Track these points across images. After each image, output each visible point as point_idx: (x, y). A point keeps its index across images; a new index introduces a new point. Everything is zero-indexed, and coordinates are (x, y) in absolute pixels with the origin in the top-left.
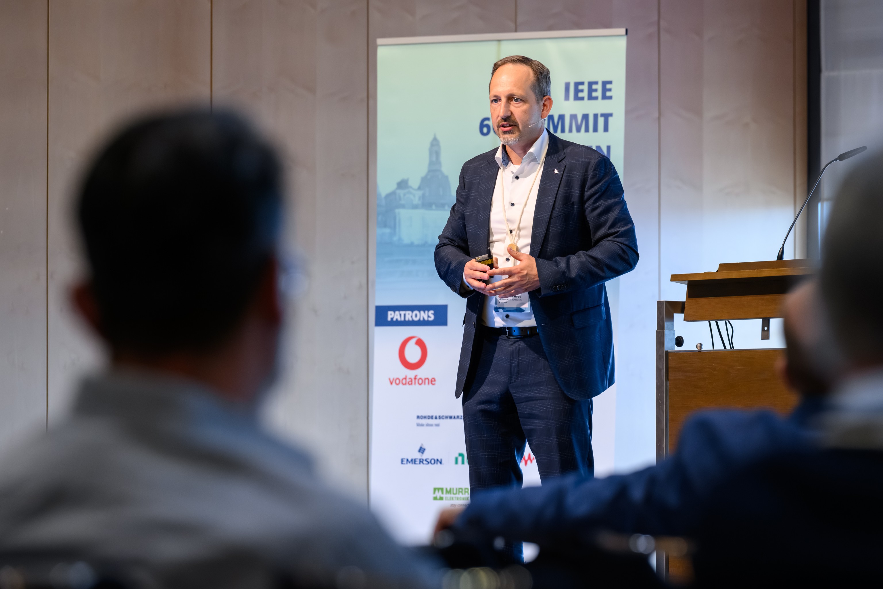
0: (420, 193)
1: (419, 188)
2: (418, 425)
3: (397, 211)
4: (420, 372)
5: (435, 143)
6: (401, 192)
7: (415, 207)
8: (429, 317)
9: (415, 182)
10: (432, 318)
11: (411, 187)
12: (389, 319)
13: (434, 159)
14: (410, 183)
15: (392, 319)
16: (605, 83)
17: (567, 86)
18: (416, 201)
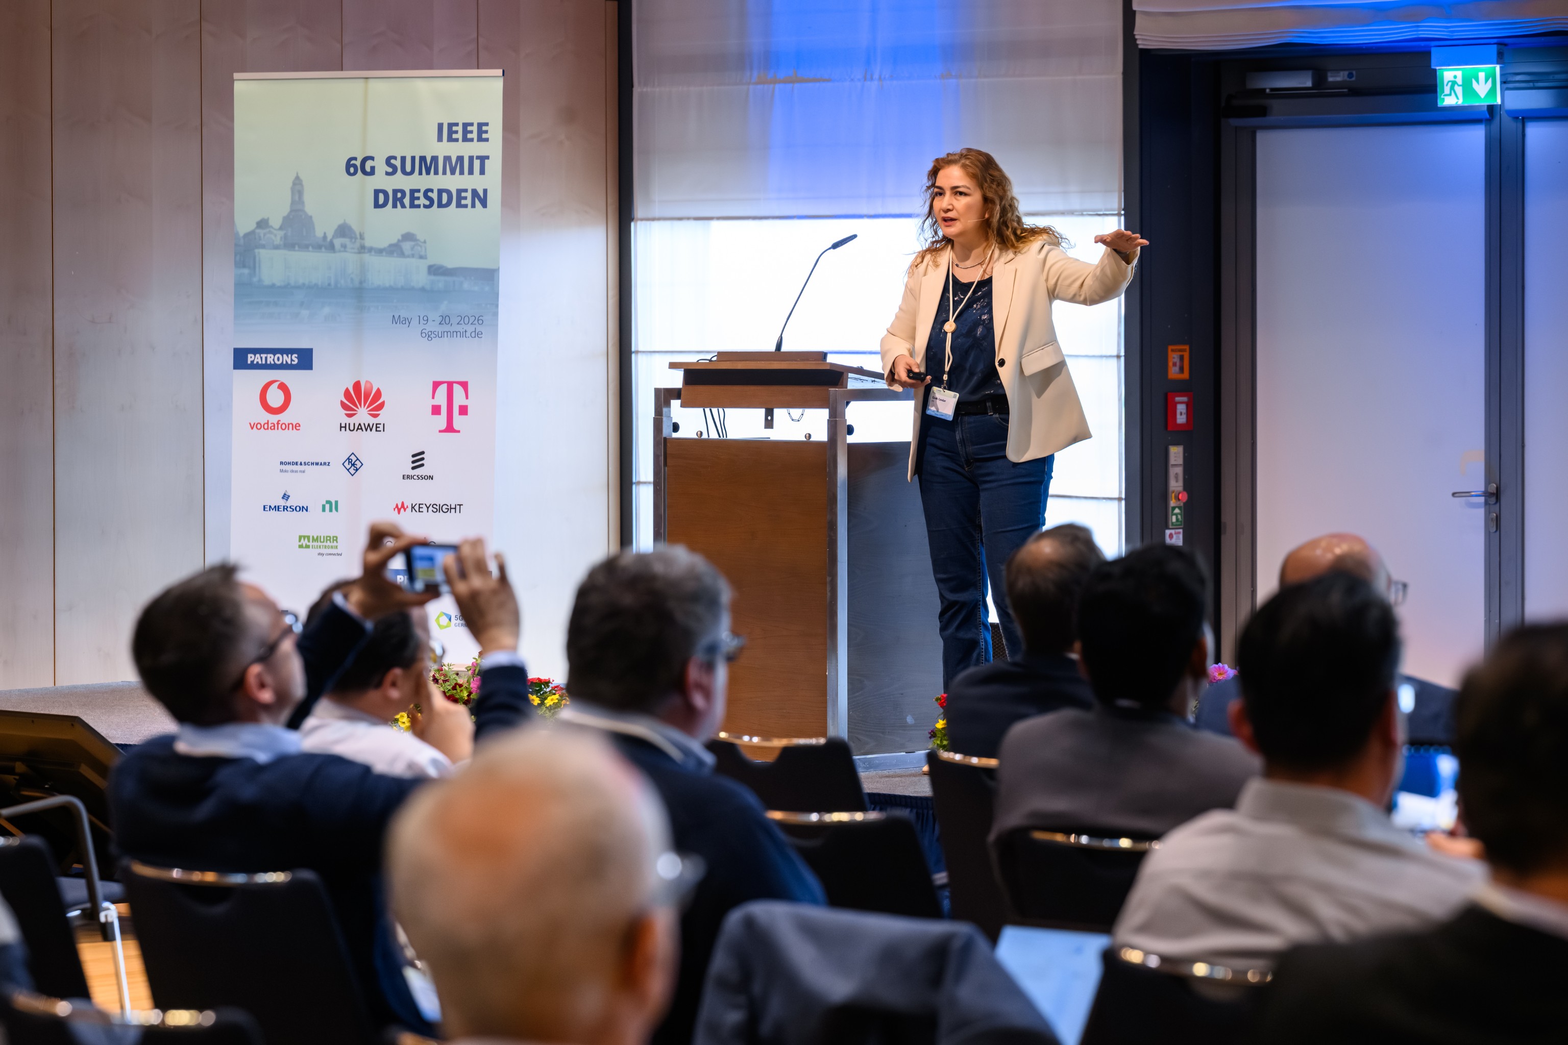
0: (282, 233)
1: (281, 228)
2: (282, 471)
3: (256, 251)
4: (284, 417)
5: (297, 182)
6: (261, 232)
7: (277, 247)
8: (292, 360)
9: (276, 222)
10: (296, 361)
11: (272, 227)
12: (249, 362)
13: (297, 198)
14: (271, 223)
15: (252, 362)
16: (480, 125)
17: (440, 126)
18: (278, 241)
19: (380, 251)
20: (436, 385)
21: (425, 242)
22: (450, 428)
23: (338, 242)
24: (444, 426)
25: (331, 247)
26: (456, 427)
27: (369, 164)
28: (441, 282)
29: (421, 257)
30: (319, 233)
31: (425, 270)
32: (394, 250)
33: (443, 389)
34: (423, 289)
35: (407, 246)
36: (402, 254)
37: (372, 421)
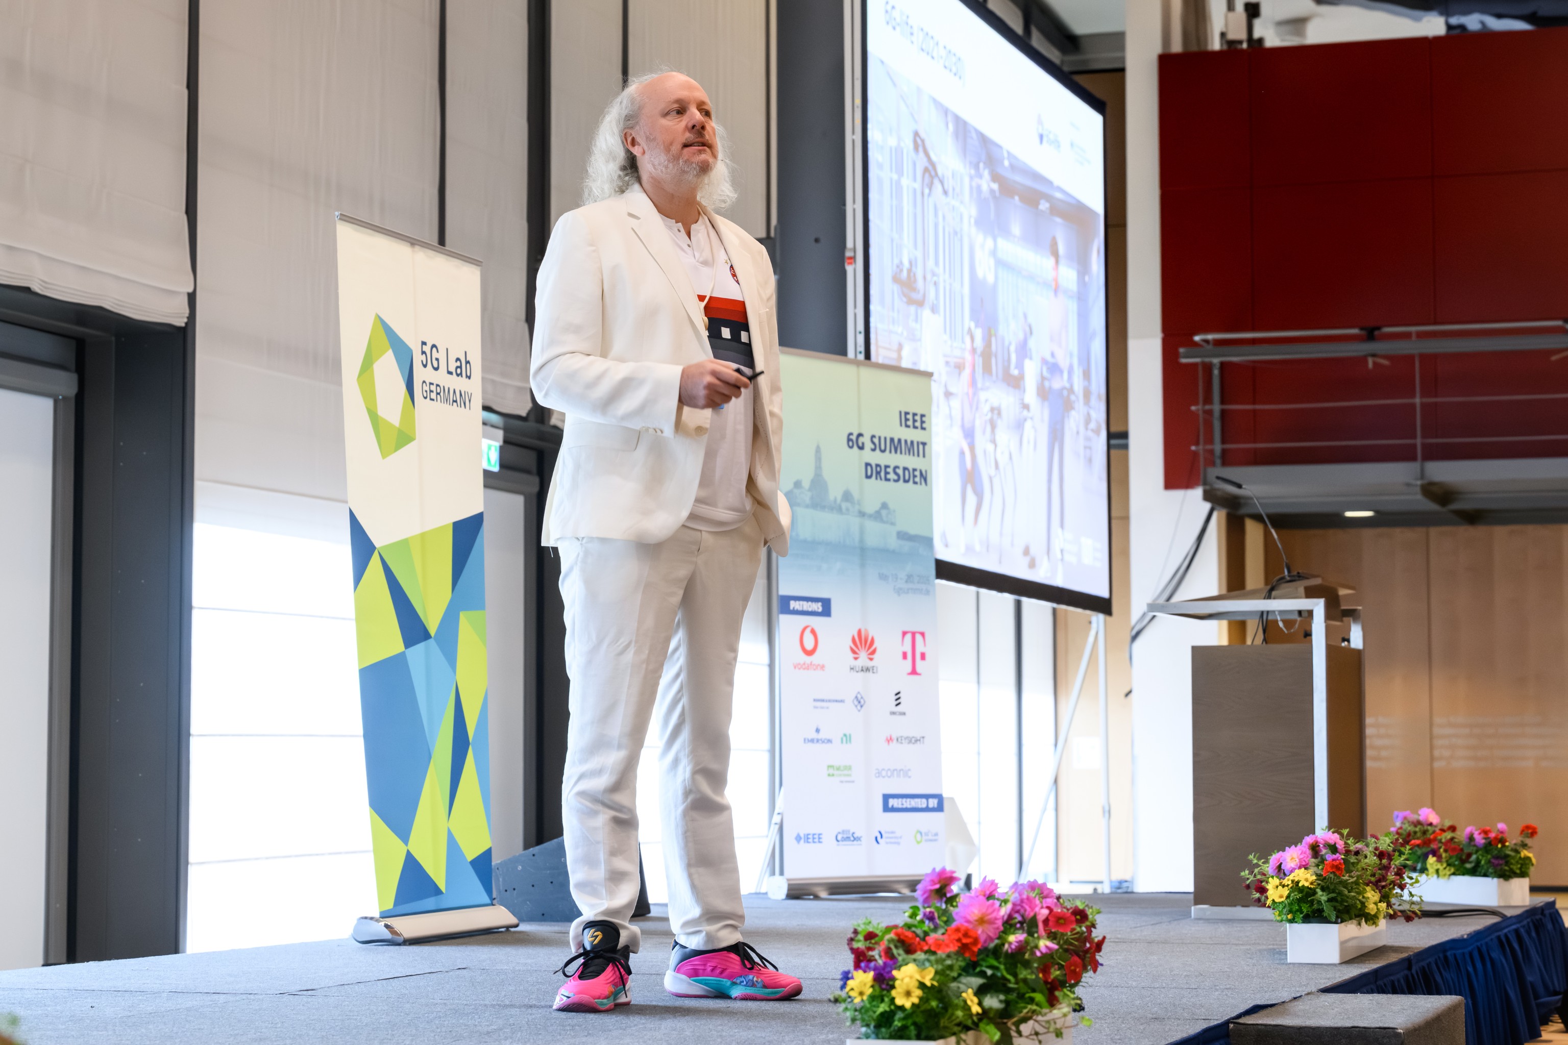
0: (809, 494)
1: (810, 490)
4: (815, 659)
5: (818, 450)
6: (796, 491)
7: (807, 506)
8: (818, 608)
9: (806, 484)
10: (820, 610)
11: (804, 488)
12: (791, 608)
13: (819, 464)
14: (803, 484)
15: (794, 608)
16: (922, 416)
17: (900, 413)
18: (808, 501)
19: (870, 516)
20: (904, 633)
21: (894, 511)
22: (914, 672)
23: (844, 505)
24: (910, 669)
25: (839, 510)
26: (918, 670)
27: (861, 440)
28: (907, 546)
29: (893, 524)
30: (831, 497)
31: (894, 535)
32: (877, 516)
33: (908, 637)
34: (893, 552)
35: (884, 512)
36: (882, 521)
37: (870, 664)
